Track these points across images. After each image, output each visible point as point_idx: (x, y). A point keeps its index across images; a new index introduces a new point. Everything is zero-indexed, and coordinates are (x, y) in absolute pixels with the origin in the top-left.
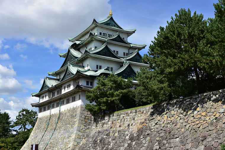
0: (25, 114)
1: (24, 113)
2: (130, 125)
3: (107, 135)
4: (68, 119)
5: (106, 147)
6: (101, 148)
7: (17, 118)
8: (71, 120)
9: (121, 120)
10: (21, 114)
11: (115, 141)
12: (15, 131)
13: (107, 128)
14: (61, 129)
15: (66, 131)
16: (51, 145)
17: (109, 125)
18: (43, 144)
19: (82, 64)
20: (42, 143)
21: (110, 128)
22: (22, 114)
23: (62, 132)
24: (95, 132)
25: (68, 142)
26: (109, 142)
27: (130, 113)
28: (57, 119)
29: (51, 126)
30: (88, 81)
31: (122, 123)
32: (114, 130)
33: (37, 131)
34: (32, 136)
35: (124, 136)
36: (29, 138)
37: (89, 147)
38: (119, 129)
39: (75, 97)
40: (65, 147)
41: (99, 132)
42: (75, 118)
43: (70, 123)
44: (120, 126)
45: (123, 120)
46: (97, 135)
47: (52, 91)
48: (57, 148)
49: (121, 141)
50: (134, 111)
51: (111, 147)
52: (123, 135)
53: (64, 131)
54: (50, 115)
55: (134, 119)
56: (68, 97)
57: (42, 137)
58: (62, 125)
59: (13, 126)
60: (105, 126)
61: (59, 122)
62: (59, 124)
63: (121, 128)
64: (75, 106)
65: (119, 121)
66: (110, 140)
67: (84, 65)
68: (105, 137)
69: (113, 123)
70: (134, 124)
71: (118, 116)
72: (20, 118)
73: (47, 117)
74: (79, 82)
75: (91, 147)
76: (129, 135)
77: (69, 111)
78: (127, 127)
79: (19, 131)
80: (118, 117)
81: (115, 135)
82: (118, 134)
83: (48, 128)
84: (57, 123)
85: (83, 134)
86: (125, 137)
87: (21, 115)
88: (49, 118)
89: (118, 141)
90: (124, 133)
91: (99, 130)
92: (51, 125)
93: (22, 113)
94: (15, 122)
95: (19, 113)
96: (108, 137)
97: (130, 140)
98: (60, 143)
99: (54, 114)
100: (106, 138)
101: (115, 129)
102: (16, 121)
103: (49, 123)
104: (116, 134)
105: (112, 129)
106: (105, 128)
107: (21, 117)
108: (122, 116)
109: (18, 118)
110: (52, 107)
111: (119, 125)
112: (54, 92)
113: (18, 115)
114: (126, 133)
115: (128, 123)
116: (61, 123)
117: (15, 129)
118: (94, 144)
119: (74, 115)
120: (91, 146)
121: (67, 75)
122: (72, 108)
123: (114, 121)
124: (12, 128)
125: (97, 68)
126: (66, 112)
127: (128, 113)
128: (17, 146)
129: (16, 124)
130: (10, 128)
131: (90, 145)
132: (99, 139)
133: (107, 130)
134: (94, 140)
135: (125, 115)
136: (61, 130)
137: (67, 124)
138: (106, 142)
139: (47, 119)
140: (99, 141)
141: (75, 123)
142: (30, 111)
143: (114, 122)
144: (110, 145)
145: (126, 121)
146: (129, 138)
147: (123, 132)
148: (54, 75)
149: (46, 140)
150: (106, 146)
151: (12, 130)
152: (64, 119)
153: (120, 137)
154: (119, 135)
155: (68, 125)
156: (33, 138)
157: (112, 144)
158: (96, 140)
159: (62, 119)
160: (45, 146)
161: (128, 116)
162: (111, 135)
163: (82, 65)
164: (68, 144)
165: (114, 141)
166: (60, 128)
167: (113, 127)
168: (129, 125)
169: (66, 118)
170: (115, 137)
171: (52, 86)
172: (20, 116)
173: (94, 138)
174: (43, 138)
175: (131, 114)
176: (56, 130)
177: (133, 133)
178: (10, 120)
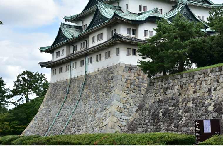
0: (27, 78)
1: (26, 76)
2: (213, 89)
3: (173, 105)
4: (99, 84)
5: (176, 124)
6: (166, 125)
7: (15, 85)
8: (105, 85)
9: (196, 83)
10: (20, 78)
11: (189, 114)
12: (13, 103)
13: (172, 95)
14: (89, 99)
15: (98, 102)
16: (74, 122)
17: (177, 91)
18: (61, 121)
19: (119, 4)
20: (60, 119)
21: (177, 95)
22: (23, 78)
23: (92, 102)
24: (153, 101)
25: (103, 118)
26: (179, 116)
27: (211, 72)
28: (81, 85)
29: (73, 95)
30: (129, 28)
31: (197, 87)
32: (185, 99)
33: (50, 102)
34: (43, 110)
35: (203, 106)
36: (38, 113)
37: (146, 124)
38: (192, 96)
39: (110, 52)
40: (98, 125)
41: (160, 101)
42: (111, 82)
43: (104, 90)
44: (195, 92)
45: (199, 83)
46: (157, 105)
47: (72, 43)
48: (85, 127)
49: (199, 114)
50: (217, 70)
51: (184, 122)
52: (201, 104)
53: (94, 102)
54: (71, 79)
55: (218, 81)
56: (98, 52)
57: (58, 111)
58: (91, 94)
59: (9, 97)
60: (169, 92)
61: (85, 88)
62: (86, 92)
63: (198, 95)
64: (110, 65)
65: (193, 84)
66: (180, 112)
67: (120, 6)
68: (170, 108)
69: (181, 88)
70: (218, 88)
71: (189, 77)
72: (21, 85)
73: (66, 82)
74: (115, 30)
75: (149, 124)
76: (213, 104)
77: (101, 72)
78: (207, 94)
79: (18, 103)
80: (191, 78)
81: (188, 105)
82: (193, 103)
83: (68, 98)
84: (82, 90)
85: (125, 105)
86: (207, 107)
87: (21, 80)
88: (69, 83)
89: (194, 114)
90: (203, 101)
91: (159, 99)
92: (73, 93)
93: (22, 76)
94: (12, 91)
95: (17, 77)
96: (176, 108)
97: (215, 112)
98: (90, 119)
99: (76, 76)
100: (173, 110)
101: (186, 96)
102: (14, 89)
103: (69, 90)
104: (190, 104)
105: (182, 97)
106: (169, 96)
107: (22, 83)
108: (196, 77)
109: (17, 84)
110: (73, 68)
111: (193, 90)
112: (75, 45)
113: (16, 80)
114: (207, 101)
115: (207, 87)
116: (89, 90)
117: (13, 101)
118: (154, 119)
119: (110, 77)
120: (149, 122)
121: (97, 20)
122: (105, 67)
123: (184, 84)
124: (9, 98)
125: (140, 9)
126: (96, 74)
127: (207, 73)
128: (17, 125)
129: (15, 93)
130: (6, 100)
131: (147, 121)
132: (160, 112)
133: (172, 98)
134: (152, 113)
135: (202, 75)
136: (89, 101)
137: (98, 91)
138: (174, 115)
139: (65, 85)
140: (161, 115)
141: (111, 89)
142: (34, 74)
143: (184, 86)
144: (181, 120)
145: (203, 83)
146: (214, 109)
147: (201, 101)
148: (74, 20)
149: (66, 115)
150: (175, 122)
151: (8, 102)
152: (94, 84)
153: (197, 108)
154: (194, 106)
155: (101, 93)
156: (44, 112)
157: (184, 118)
158: (156, 113)
159: (89, 84)
160: (65, 124)
161: (208, 76)
162: (180, 105)
163: (117, 5)
164: (103, 121)
165: (187, 114)
166: (87, 97)
167: (183, 93)
168: (210, 90)
169: (97, 82)
170: (189, 108)
171: (73, 36)
172: (18, 81)
173: (153, 111)
174: (61, 112)
175: (213, 74)
176: (81, 101)
177: (219, 101)
178: (5, 87)
